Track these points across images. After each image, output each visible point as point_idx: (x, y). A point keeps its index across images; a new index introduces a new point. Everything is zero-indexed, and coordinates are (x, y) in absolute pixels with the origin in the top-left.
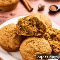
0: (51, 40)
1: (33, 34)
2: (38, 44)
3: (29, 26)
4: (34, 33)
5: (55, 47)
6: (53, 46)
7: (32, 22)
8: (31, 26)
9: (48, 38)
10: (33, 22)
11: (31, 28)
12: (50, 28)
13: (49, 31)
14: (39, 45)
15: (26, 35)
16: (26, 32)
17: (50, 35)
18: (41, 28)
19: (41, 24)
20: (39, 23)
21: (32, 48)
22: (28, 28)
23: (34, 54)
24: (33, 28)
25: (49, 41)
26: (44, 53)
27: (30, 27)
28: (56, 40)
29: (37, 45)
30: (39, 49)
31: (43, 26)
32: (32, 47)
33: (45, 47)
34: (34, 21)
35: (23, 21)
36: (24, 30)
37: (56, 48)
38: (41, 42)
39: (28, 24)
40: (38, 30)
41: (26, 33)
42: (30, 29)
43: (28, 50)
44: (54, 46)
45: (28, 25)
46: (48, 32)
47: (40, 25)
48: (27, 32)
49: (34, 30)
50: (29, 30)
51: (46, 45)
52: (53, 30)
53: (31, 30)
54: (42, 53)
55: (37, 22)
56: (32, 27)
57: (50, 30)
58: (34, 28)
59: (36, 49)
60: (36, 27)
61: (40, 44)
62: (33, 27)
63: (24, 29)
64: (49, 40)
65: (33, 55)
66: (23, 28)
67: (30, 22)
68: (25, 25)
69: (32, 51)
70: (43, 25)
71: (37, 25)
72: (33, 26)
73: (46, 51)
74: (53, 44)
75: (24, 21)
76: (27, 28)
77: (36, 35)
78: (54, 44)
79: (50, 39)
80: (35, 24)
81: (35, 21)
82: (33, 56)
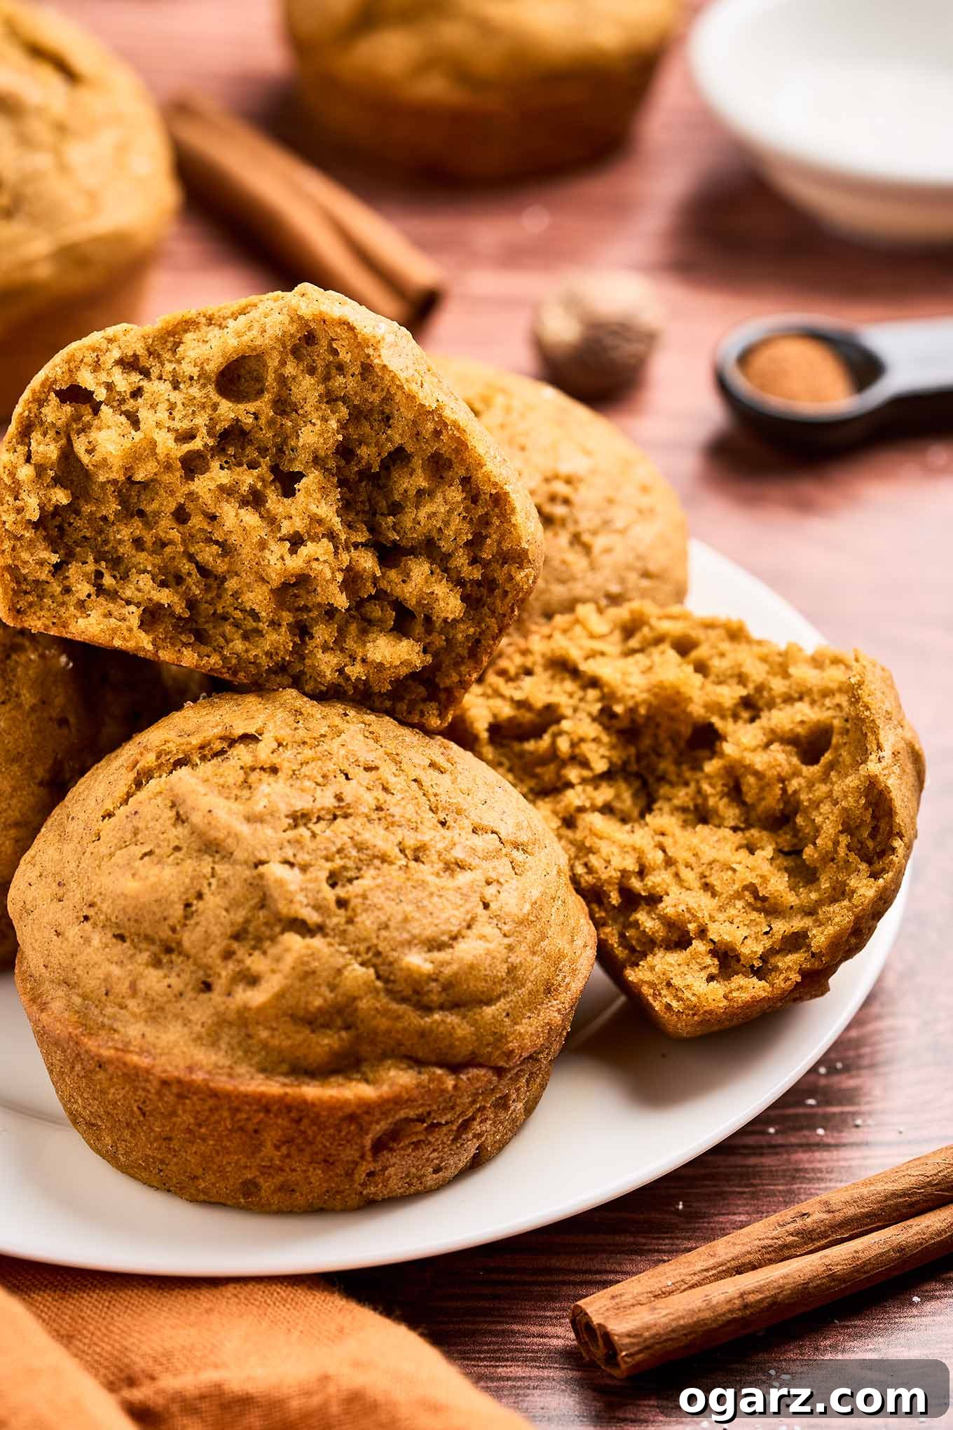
0: (627, 802)
1: (278, 640)
2: (326, 799)
3: (218, 475)
4: (302, 631)
5: (669, 924)
6: (631, 900)
7: (263, 405)
8: (248, 479)
9: (573, 774)
10: (284, 406)
11: (236, 519)
12: (621, 613)
13: (613, 645)
14: (340, 812)
15: (143, 642)
16: (144, 587)
17: (606, 717)
18: (429, 548)
19: (439, 466)
20: (397, 436)
21: (206, 866)
22: (197, 521)
23: (226, 971)
24: (272, 521)
25: (569, 822)
26: (417, 961)
27: (226, 491)
28: (701, 815)
29: (299, 818)
30: (330, 895)
31: (456, 494)
32: (211, 847)
33: (453, 867)
34: (307, 388)
35: (123, 382)
36: (116, 562)
37: (678, 938)
38: (397, 783)
39: (189, 436)
40: (367, 562)
41: (152, 616)
42: (226, 549)
43: (131, 886)
44: (653, 900)
45: (192, 466)
46: (588, 667)
47: (421, 481)
48: (164, 596)
49: (295, 563)
50: (208, 554)
51: (486, 842)
52: (684, 647)
53: (247, 552)
54: (375, 958)
55: (358, 415)
56: (255, 500)
57: (629, 630)
58: (299, 524)
59: (275, 870)
60: (327, 511)
61: (369, 799)
62: (274, 501)
63: (125, 533)
64: (574, 797)
65: (207, 987)
66: (112, 507)
67: (228, 410)
68: (135, 457)
69: (213, 903)
70: (466, 481)
71: (365, 474)
72: (287, 483)
73: (468, 950)
74: (642, 873)
75: (137, 393)
76: (181, 516)
77: (326, 664)
78: (659, 879)
79: (605, 794)
80: (317, 461)
81: (330, 398)
82: (216, 997)
